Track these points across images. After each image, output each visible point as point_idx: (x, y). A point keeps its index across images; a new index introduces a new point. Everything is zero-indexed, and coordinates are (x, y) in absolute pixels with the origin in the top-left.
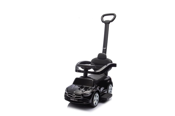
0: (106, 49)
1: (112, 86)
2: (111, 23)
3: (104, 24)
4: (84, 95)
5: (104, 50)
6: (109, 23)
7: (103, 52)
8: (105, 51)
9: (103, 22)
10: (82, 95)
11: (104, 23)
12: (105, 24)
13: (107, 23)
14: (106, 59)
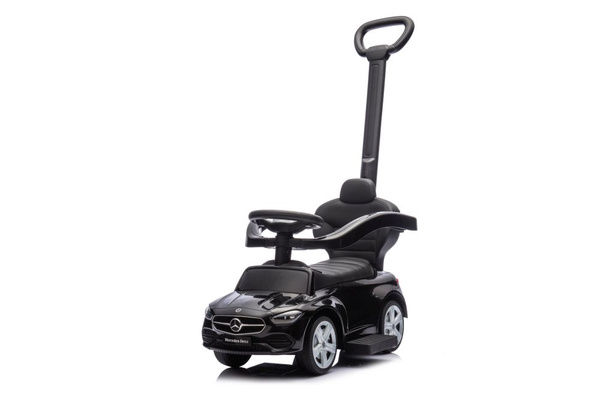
0: (375, 163)
1: (405, 314)
2: (393, 56)
3: (365, 63)
4: (273, 320)
5: (367, 167)
6: (387, 57)
7: (363, 175)
8: (370, 169)
9: (362, 54)
10: (267, 319)
11: (365, 59)
12: (368, 63)
13: (377, 59)
14: (374, 203)
